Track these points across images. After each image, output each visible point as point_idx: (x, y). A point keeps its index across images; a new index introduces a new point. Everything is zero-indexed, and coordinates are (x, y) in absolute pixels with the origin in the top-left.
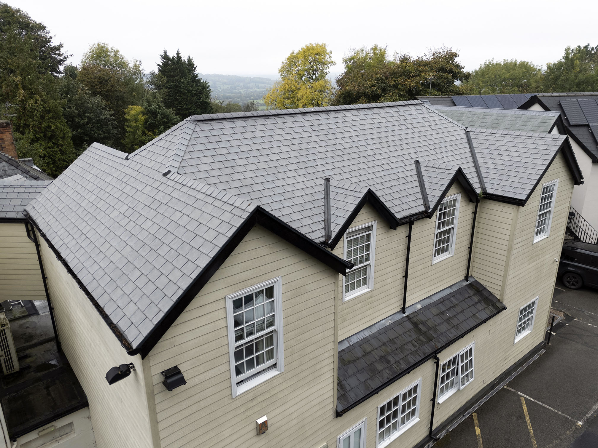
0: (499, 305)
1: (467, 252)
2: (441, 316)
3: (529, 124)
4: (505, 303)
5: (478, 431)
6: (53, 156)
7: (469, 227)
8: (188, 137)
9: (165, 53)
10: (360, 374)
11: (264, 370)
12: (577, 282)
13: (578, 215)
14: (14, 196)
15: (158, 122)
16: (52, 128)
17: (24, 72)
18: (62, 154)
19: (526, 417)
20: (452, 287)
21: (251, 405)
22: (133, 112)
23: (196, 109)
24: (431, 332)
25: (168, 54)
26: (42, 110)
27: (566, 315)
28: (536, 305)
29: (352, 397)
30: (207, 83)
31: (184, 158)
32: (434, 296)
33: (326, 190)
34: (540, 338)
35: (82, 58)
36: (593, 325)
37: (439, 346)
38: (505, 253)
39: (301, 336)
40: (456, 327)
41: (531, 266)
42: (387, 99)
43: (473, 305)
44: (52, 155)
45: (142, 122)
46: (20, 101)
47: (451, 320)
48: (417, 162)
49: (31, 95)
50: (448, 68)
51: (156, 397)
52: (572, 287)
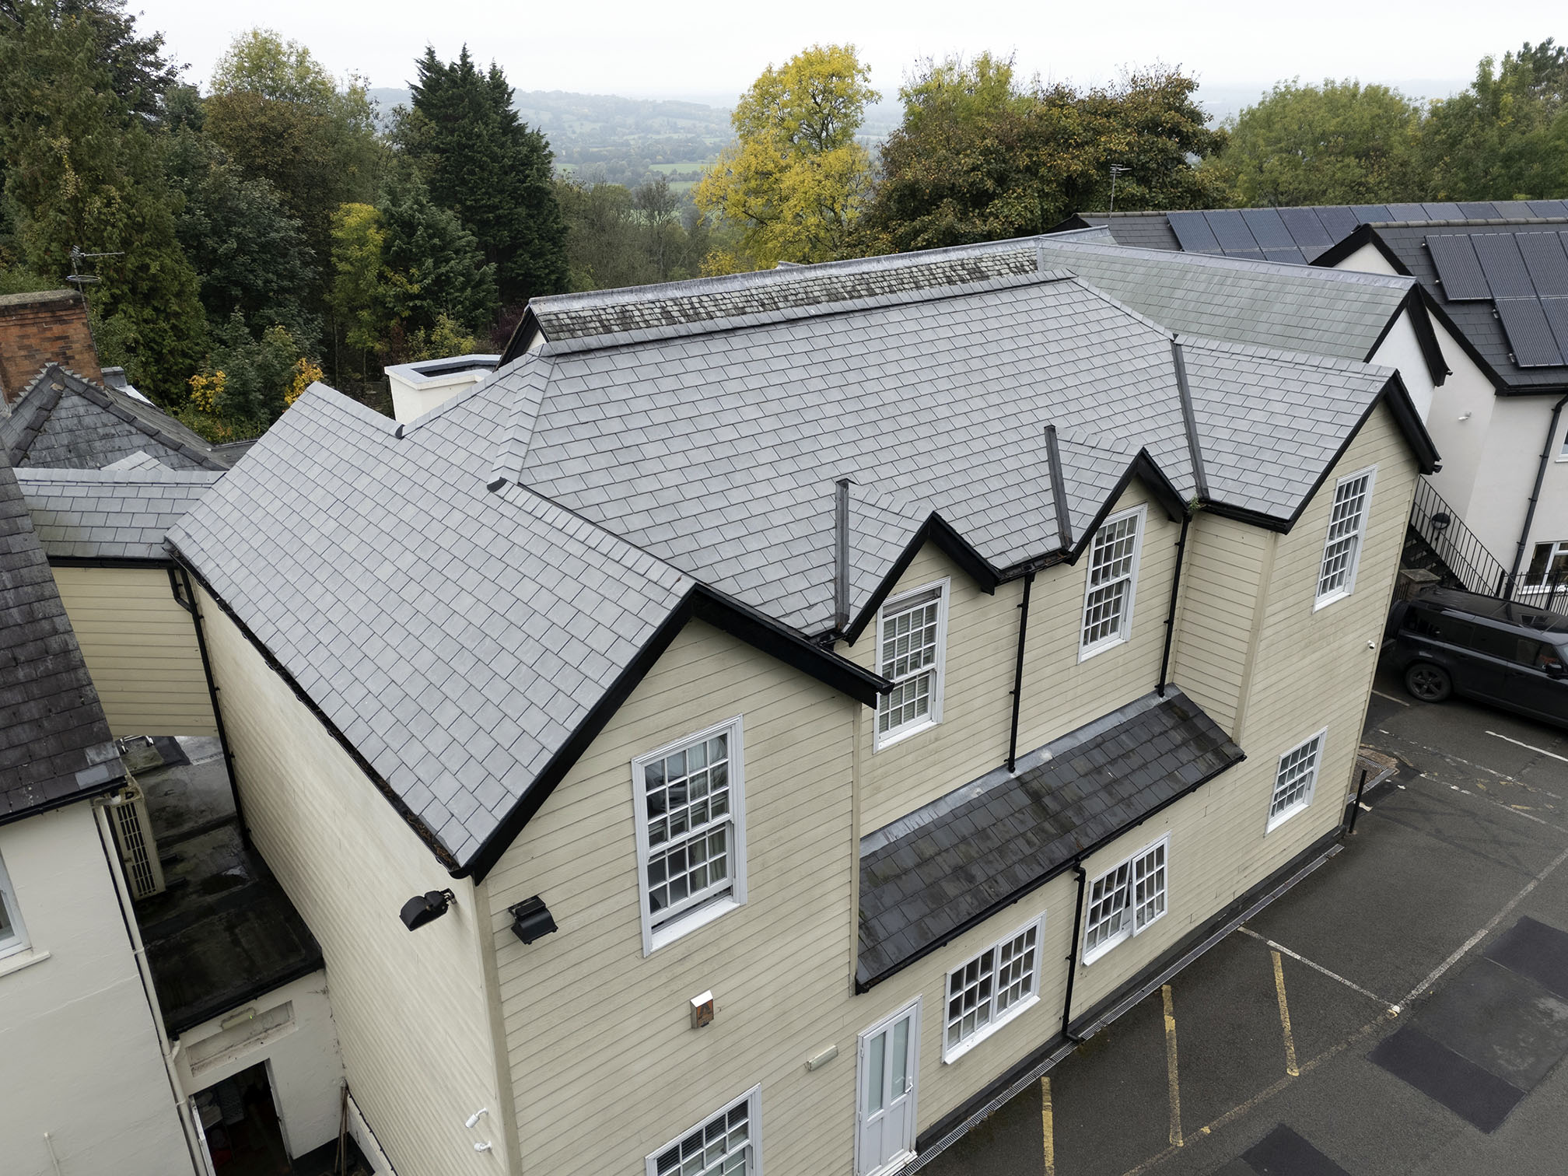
0: (1228, 750)
1: (1162, 630)
2: (1096, 776)
3: (1340, 304)
4: (1243, 746)
5: (1170, 1023)
6: (156, 342)
7: (1168, 576)
8: (537, 397)
9: (431, 53)
10: (909, 903)
11: (706, 901)
12: (1438, 686)
13: (1457, 521)
14: (139, 506)
15: (419, 247)
16: (153, 271)
17: (76, 125)
18: (179, 339)
19: (1280, 995)
20: (1126, 710)
21: (679, 969)
22: (352, 221)
23: (516, 208)
24: (1070, 813)
25: (438, 57)
26: (125, 225)
27: (1402, 765)
28: (1321, 745)
29: (891, 953)
30: (542, 137)
31: (531, 448)
32: (1081, 732)
33: (839, 508)
34: (1331, 818)
35: (213, 72)
36: (1461, 788)
37: (1086, 843)
38: (1246, 636)
39: (782, 833)
40: (1126, 801)
41: (1307, 661)
42: (1008, 203)
43: (1171, 751)
44: (154, 340)
45: (376, 246)
46: (68, 201)
47: (1116, 786)
48: (1051, 430)
49: (96, 184)
50: (1167, 123)
51: (499, 954)
52: (1426, 696)
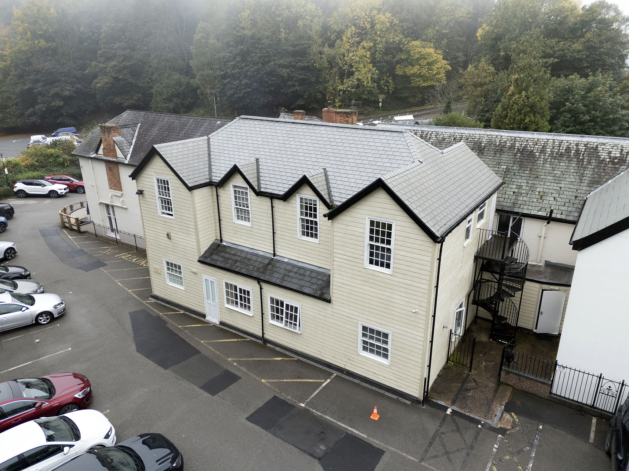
0: (326, 296)
5: (279, 359)
19: (300, 380)
21: (165, 223)
32: (301, 263)
34: (410, 388)
37: (262, 278)
47: (287, 277)
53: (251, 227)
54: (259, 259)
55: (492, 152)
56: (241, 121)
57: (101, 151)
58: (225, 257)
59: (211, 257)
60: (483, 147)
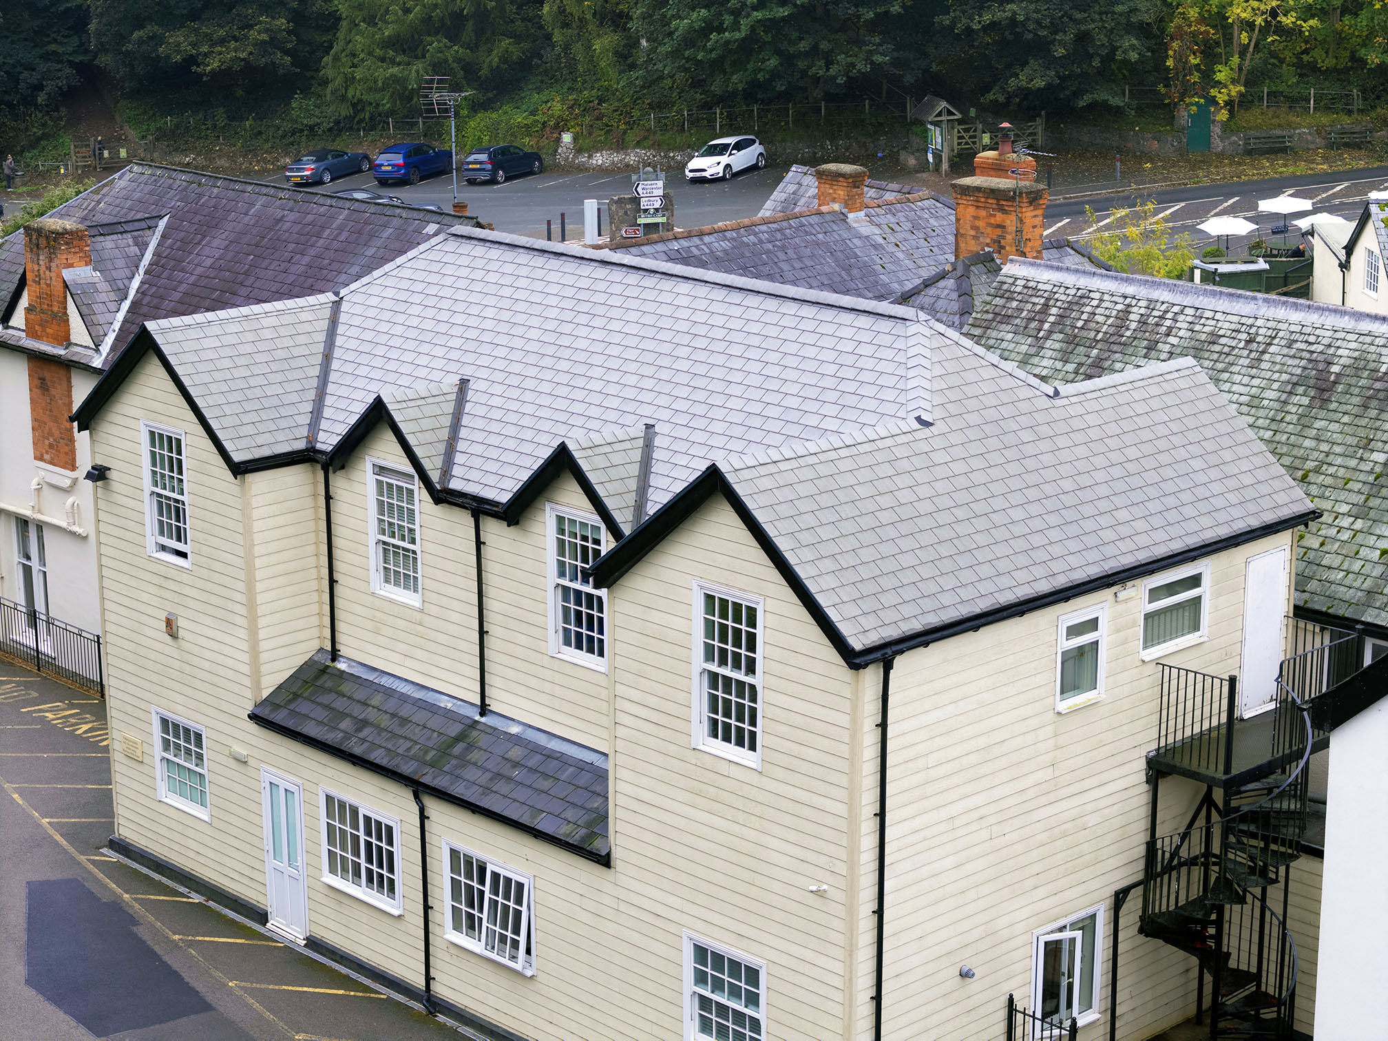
21: (164, 583)
29: (280, 716)
53: (422, 611)
54: (434, 723)
55: (1356, 400)
56: (451, 245)
57: (18, 319)
58: (334, 709)
59: (292, 707)
60: (1332, 378)
